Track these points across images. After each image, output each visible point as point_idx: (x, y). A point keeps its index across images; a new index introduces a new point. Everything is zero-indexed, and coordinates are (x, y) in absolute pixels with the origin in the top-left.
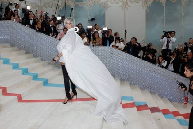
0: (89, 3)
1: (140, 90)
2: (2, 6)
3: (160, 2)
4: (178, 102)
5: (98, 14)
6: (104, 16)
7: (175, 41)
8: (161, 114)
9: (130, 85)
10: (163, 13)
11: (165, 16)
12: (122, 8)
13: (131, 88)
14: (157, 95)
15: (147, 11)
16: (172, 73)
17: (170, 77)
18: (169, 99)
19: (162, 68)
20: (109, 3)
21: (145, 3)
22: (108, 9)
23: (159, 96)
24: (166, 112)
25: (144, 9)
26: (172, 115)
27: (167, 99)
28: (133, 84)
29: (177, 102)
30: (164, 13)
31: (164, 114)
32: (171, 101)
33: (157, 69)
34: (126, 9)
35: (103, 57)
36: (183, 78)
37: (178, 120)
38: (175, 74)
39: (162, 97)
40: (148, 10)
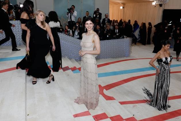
7: (76, 15)
8: (70, 71)
14: (66, 58)
16: (78, 39)
17: (75, 42)
18: (75, 60)
19: (69, 36)
23: (68, 58)
24: (74, 69)
26: (78, 70)
31: (72, 71)
32: (77, 60)
35: (18, 31)
39: (70, 59)
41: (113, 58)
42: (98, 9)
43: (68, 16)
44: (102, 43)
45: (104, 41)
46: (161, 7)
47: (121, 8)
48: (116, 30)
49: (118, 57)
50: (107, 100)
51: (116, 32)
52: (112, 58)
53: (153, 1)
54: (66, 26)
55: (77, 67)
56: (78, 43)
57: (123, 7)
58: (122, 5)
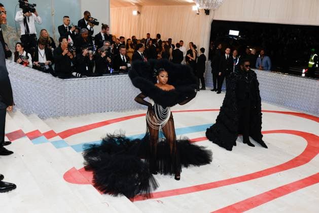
4: (53, 117)
8: (26, 139)
17: (38, 79)
18: (38, 116)
23: (22, 113)
24: (34, 135)
26: (44, 137)
27: (36, 116)
29: (51, 118)
31: (31, 139)
32: (42, 117)
33: (14, 67)
36: (57, 80)
37: (52, 142)
38: (45, 74)
39: (27, 114)
41: (117, 110)
45: (100, 77)
46: (208, 16)
47: (135, 13)
49: (128, 108)
52: (115, 111)
53: (194, 4)
54: (18, 45)
55: (42, 132)
56: (44, 80)
57: (139, 13)
58: (137, 7)
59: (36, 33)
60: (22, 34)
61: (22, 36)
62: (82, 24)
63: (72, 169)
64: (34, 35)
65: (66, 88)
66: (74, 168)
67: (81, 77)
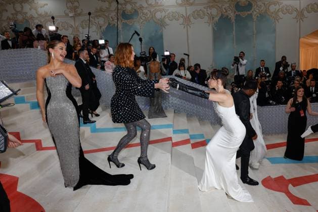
0: (142, 20)
1: (210, 125)
2: (15, 26)
3: (229, 17)
5: (153, 34)
6: (161, 37)
9: (199, 120)
10: (233, 30)
11: (234, 34)
12: (183, 26)
13: (201, 125)
15: (213, 29)
20: (167, 20)
21: (212, 19)
22: (166, 27)
25: (211, 26)
28: (202, 120)
30: (234, 32)
34: (188, 27)
40: (215, 28)
42: (284, 58)
43: (232, 67)
44: (281, 109)
48: (311, 88)
50: (294, 203)
51: (312, 90)
59: (244, 74)
60: (235, 74)
61: (236, 76)
62: (278, 65)
63: (268, 177)
64: (243, 75)
65: (264, 113)
66: (270, 176)
67: (275, 105)
